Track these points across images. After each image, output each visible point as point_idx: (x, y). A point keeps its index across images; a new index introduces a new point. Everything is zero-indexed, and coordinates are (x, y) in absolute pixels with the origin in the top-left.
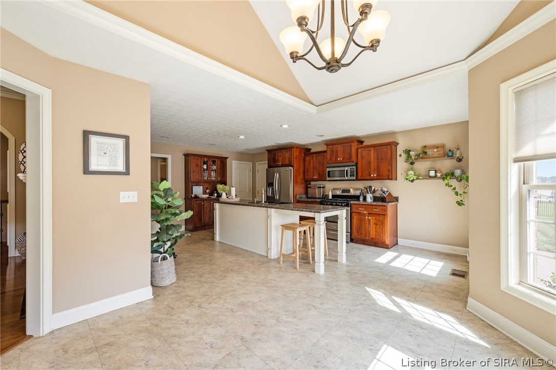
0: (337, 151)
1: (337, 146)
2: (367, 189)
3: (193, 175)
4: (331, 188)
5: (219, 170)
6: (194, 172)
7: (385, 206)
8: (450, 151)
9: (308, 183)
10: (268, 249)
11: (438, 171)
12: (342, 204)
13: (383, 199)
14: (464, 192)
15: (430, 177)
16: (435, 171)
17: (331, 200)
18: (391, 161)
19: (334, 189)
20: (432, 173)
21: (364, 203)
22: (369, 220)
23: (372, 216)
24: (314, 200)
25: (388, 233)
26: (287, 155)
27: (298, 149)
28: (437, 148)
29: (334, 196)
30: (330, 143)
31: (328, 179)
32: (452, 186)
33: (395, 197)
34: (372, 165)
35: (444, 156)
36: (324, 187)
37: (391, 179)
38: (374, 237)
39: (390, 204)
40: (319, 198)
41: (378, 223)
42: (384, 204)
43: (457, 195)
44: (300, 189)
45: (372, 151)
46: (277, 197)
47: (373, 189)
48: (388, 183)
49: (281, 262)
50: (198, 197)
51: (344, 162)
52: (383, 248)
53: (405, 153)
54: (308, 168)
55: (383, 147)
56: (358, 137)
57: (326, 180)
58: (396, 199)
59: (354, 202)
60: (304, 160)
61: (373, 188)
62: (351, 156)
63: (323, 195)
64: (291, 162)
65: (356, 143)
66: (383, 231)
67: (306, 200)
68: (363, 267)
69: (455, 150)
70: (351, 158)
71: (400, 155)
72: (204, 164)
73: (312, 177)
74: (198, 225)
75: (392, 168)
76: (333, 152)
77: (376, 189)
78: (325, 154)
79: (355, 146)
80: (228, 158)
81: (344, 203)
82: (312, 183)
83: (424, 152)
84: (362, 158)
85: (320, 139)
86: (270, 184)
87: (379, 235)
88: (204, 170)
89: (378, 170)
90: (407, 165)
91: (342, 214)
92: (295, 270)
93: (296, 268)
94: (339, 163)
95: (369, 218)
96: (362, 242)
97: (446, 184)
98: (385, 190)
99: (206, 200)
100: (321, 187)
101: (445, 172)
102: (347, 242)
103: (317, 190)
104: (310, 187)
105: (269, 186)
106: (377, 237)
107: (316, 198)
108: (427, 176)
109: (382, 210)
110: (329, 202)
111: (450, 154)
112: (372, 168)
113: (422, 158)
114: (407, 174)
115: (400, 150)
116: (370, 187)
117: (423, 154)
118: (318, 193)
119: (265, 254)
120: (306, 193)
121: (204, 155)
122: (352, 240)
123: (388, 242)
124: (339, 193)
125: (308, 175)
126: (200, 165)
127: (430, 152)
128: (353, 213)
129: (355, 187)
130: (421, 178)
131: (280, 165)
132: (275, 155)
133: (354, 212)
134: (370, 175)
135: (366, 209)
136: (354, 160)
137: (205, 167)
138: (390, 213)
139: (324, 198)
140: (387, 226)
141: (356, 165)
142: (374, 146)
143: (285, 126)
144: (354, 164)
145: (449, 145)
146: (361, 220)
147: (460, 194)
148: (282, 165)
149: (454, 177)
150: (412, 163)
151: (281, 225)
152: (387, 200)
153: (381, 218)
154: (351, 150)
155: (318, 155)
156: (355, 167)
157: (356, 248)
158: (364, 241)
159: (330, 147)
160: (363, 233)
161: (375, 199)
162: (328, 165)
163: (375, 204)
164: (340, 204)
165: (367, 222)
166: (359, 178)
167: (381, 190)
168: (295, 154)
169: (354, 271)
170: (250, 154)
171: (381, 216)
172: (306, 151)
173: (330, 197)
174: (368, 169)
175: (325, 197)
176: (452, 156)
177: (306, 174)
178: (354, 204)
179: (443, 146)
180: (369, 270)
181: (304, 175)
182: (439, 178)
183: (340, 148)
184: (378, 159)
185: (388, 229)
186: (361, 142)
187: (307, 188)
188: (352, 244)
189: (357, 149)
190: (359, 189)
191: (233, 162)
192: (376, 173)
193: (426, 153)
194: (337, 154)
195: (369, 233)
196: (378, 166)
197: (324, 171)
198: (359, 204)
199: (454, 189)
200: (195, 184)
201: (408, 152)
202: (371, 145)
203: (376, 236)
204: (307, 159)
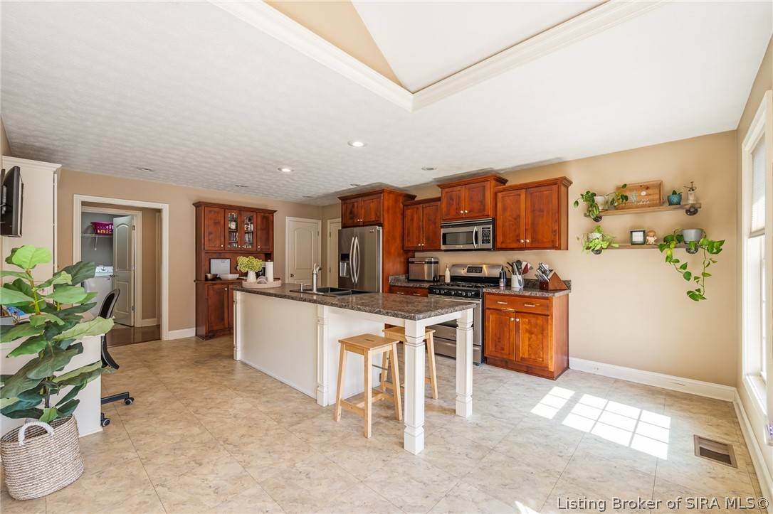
0: (459, 197)
1: (459, 188)
2: (512, 266)
3: (209, 240)
4: (449, 263)
5: (259, 233)
6: (210, 234)
7: (547, 298)
8: (674, 193)
9: (410, 254)
10: (318, 387)
11: (650, 232)
12: (467, 294)
13: (543, 286)
14: (704, 274)
15: (633, 244)
16: (644, 232)
17: (448, 285)
18: (558, 214)
19: (454, 266)
20: (638, 237)
21: (507, 292)
22: (517, 324)
23: (523, 317)
24: (418, 285)
25: (554, 348)
26: (373, 205)
27: (391, 195)
28: (648, 188)
29: (453, 278)
30: (448, 185)
31: (443, 247)
32: (677, 261)
33: (564, 282)
34: (523, 221)
35: (661, 204)
36: (437, 262)
37: (558, 248)
38: (526, 356)
39: (557, 295)
40: (427, 281)
41: (534, 330)
42: (546, 295)
43: (689, 279)
44: (396, 266)
45: (523, 196)
46: (356, 279)
47: (523, 266)
48: (551, 254)
49: (339, 418)
50: (219, 278)
51: (471, 218)
52: (542, 376)
53: (586, 200)
54: (409, 230)
55: (543, 188)
56: (496, 172)
57: (440, 250)
58: (567, 285)
59: (490, 290)
60: (403, 215)
61: (524, 264)
62: (484, 206)
63: (435, 276)
64: (379, 217)
65: (493, 182)
66: (543, 345)
67: (405, 285)
68: (508, 431)
69: (683, 191)
70: (484, 210)
71: (577, 203)
72: (231, 221)
73: (415, 245)
74: (215, 328)
75: (560, 228)
76: (451, 199)
77: (529, 266)
78: (439, 203)
79: (490, 187)
80: (276, 211)
81: (471, 291)
82: (418, 255)
83: (622, 196)
84: (504, 209)
85: (429, 177)
86: (344, 257)
87: (536, 353)
88: (231, 232)
89: (534, 230)
90: (588, 222)
91: (464, 318)
92: (361, 442)
93: (365, 435)
94: (462, 218)
95: (518, 320)
96: (504, 364)
97: (667, 257)
98: (546, 267)
99: (232, 283)
100: (431, 263)
101: (662, 233)
102: (475, 364)
103: (426, 266)
104: (413, 262)
105: (342, 260)
106: (533, 357)
107: (423, 281)
108: (625, 242)
109: (542, 305)
110: (444, 289)
111: (675, 199)
112: (523, 228)
113: (616, 208)
114: (588, 239)
115: (574, 193)
116: (519, 262)
117: (620, 200)
118: (427, 272)
119: (311, 394)
120: (407, 272)
121: (231, 206)
122: (485, 360)
123: (552, 367)
124: (463, 272)
125: (409, 241)
126: (222, 222)
127: (633, 197)
128: (488, 311)
129: (491, 263)
130: (617, 245)
131: (361, 224)
132: (353, 206)
133: (490, 309)
134: (519, 240)
135: (511, 304)
136: (491, 213)
137: (233, 226)
138: (556, 311)
139: (438, 281)
140: (551, 336)
141: (494, 222)
142: (527, 187)
143: (358, 144)
144: (490, 220)
145: (671, 183)
146: (502, 324)
147: (696, 278)
148: (364, 222)
149: (682, 244)
150: (597, 219)
151: (339, 341)
152: (551, 287)
153: (539, 322)
154: (484, 195)
155: (427, 205)
156: (491, 226)
157: (492, 377)
158: (507, 362)
159: (447, 190)
160: (506, 347)
161: (528, 284)
162: (443, 223)
163: (527, 293)
164: (464, 294)
165: (513, 327)
166: (499, 245)
167: (540, 268)
168: (386, 204)
169: (490, 444)
170: (318, 207)
171: (540, 317)
172: (406, 199)
173: (448, 280)
174: (515, 230)
175: (438, 279)
176: (678, 203)
177: (406, 239)
178: (489, 294)
179: (659, 186)
180: (520, 439)
181: (403, 240)
182: (652, 246)
183: (464, 192)
184: (533, 211)
185: (554, 342)
186: (502, 181)
187: (407, 263)
188: (485, 367)
189: (496, 194)
190: (498, 266)
191: (288, 219)
192: (530, 236)
193: (626, 198)
194: (459, 204)
195: (517, 349)
196: (533, 224)
197: (436, 233)
198: (498, 294)
199: (684, 267)
200: (215, 256)
201: (590, 197)
202: (521, 185)
203: (529, 354)
204: (408, 212)
